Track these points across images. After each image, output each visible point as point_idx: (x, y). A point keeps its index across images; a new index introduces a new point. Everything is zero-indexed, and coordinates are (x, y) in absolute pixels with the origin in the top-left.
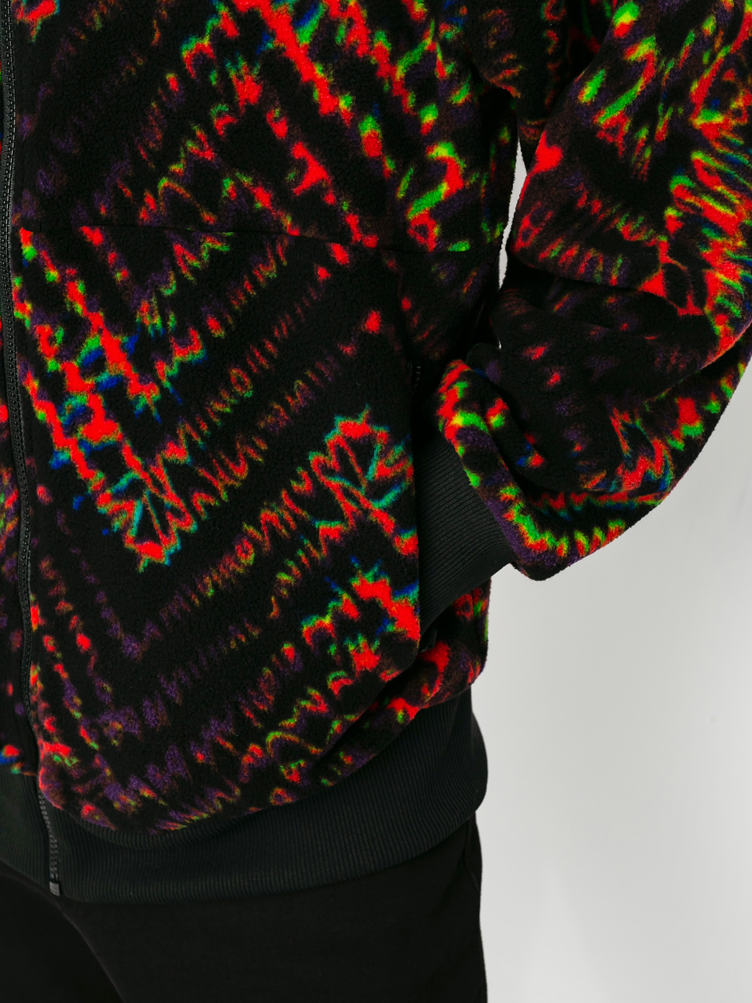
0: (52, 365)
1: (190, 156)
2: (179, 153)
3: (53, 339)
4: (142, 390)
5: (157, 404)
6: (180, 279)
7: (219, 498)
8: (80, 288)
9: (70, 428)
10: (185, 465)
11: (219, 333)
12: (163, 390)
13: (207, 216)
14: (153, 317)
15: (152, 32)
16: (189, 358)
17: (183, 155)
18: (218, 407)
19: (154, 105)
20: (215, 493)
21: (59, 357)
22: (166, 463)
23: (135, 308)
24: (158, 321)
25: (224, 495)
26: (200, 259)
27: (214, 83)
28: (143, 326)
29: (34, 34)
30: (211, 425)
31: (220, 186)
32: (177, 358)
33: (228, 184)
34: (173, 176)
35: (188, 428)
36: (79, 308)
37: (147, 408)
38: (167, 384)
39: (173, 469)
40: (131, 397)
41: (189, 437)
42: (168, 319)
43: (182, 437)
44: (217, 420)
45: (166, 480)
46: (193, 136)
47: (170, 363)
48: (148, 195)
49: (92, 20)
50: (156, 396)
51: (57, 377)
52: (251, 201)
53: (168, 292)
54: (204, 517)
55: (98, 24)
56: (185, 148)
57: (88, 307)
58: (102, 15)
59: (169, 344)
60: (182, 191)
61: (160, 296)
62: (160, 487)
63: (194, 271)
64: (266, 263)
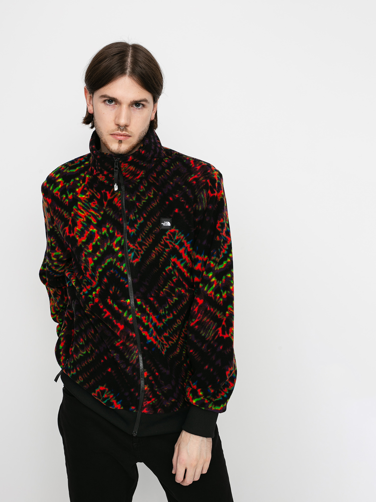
0: (146, 324)
1: (169, 285)
2: (167, 285)
3: (145, 319)
4: (159, 324)
5: (162, 326)
6: (169, 305)
7: (174, 342)
8: (149, 309)
9: (151, 335)
10: (168, 337)
11: (176, 314)
12: (164, 324)
13: (173, 295)
14: (162, 312)
15: (159, 265)
16: (170, 318)
17: (168, 285)
18: (175, 326)
19: (161, 277)
20: (173, 341)
21: (148, 322)
22: (164, 336)
23: (159, 311)
24: (164, 312)
25: (175, 341)
26: (173, 301)
27: (173, 273)
28: (160, 313)
29: (135, 265)
30: (173, 330)
31: (175, 290)
32: (168, 318)
33: (176, 290)
34: (166, 288)
35: (169, 330)
36: (148, 312)
37: (160, 328)
38: (165, 323)
39: (165, 337)
40: (157, 326)
41: (169, 332)
42: (166, 312)
43: (168, 332)
44: (174, 329)
45: (164, 339)
46: (169, 282)
47: (166, 319)
48: (161, 292)
49: (147, 263)
50: (162, 325)
51: (148, 326)
52: (181, 292)
53: (167, 308)
54: (171, 345)
55: (148, 263)
56: (168, 284)
57: (149, 312)
58: (149, 262)
59: (166, 316)
60: (168, 291)
61: (165, 309)
62: (163, 341)
63: (172, 304)
64: (185, 301)
